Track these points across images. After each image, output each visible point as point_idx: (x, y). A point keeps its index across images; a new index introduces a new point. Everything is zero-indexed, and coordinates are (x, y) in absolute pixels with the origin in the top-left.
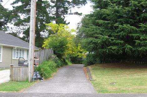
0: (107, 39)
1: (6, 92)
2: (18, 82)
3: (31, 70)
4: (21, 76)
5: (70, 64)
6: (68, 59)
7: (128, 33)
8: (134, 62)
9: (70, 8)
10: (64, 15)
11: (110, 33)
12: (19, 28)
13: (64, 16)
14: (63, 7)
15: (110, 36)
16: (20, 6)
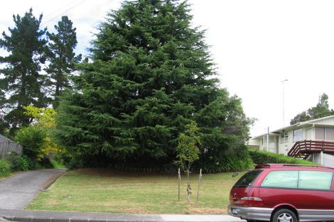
0: (79, 133)
5: (60, 167)
6: (60, 160)
7: (107, 126)
8: (126, 168)
11: (85, 124)
15: (85, 129)
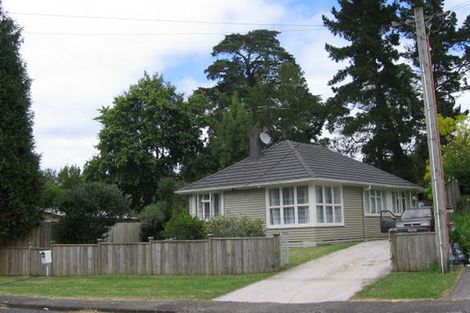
1: (410, 300)
2: (415, 274)
3: (442, 239)
4: (417, 257)
9: (463, 73)
10: (452, 94)
12: (350, 138)
13: (451, 97)
14: (448, 75)
16: (348, 86)
